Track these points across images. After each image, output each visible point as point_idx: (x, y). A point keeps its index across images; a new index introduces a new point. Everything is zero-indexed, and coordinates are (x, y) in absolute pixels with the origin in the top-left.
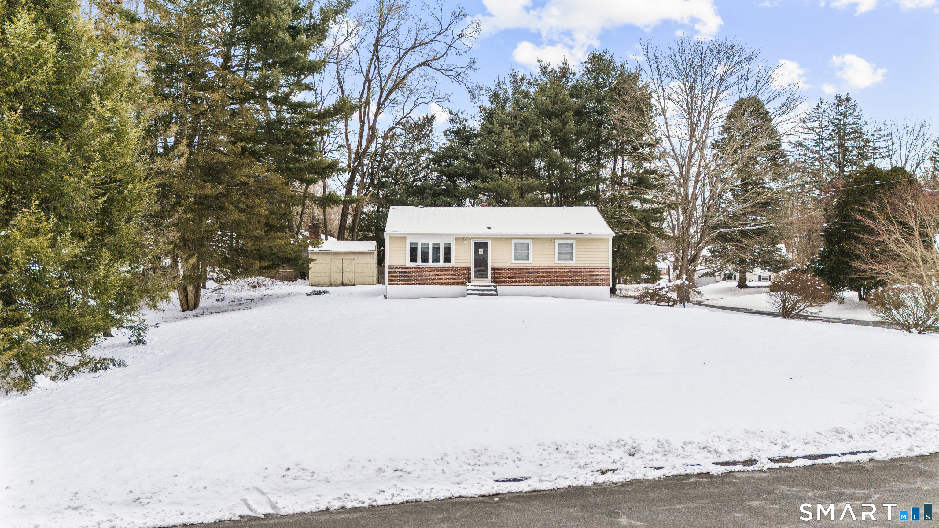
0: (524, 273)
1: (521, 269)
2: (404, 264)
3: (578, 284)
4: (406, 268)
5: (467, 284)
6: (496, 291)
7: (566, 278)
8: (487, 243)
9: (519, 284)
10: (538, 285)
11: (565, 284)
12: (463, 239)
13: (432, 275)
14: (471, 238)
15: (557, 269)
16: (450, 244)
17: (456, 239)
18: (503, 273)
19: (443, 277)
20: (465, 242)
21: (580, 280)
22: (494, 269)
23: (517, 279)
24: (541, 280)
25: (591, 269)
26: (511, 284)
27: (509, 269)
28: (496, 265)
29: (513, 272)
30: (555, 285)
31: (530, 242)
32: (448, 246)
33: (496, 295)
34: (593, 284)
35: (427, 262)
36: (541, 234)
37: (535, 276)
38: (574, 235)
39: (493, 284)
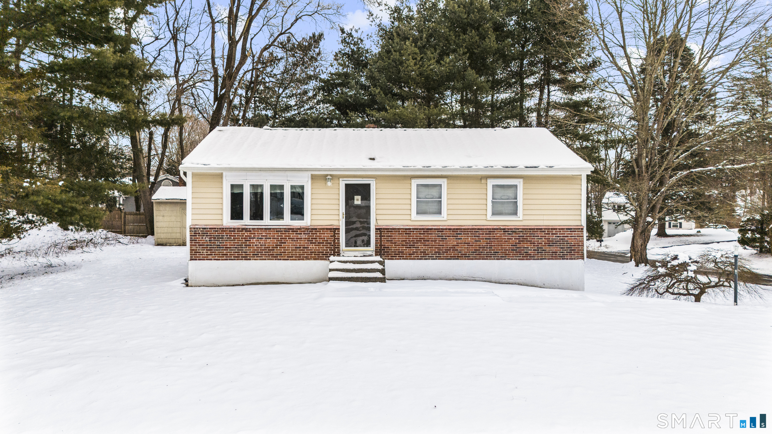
0: (433, 236)
1: (427, 230)
2: (219, 223)
3: (527, 256)
4: (223, 230)
5: (332, 258)
6: (383, 271)
7: (507, 246)
8: (369, 185)
9: (424, 256)
10: (457, 258)
11: (504, 256)
12: (325, 178)
13: (270, 242)
14: (339, 177)
15: (492, 231)
16: (302, 187)
17: (314, 178)
18: (397, 237)
19: (289, 245)
20: (329, 184)
21: (531, 249)
22: (379, 230)
23: (422, 247)
24: (464, 249)
25: (550, 230)
26: (410, 257)
27: (407, 231)
28: (383, 223)
29: (414, 236)
30: (487, 257)
31: (444, 182)
32: (299, 190)
33: (383, 280)
34: (554, 256)
35: (262, 219)
36: (462, 169)
37: (452, 242)
38: (521, 170)
39: (378, 258)
